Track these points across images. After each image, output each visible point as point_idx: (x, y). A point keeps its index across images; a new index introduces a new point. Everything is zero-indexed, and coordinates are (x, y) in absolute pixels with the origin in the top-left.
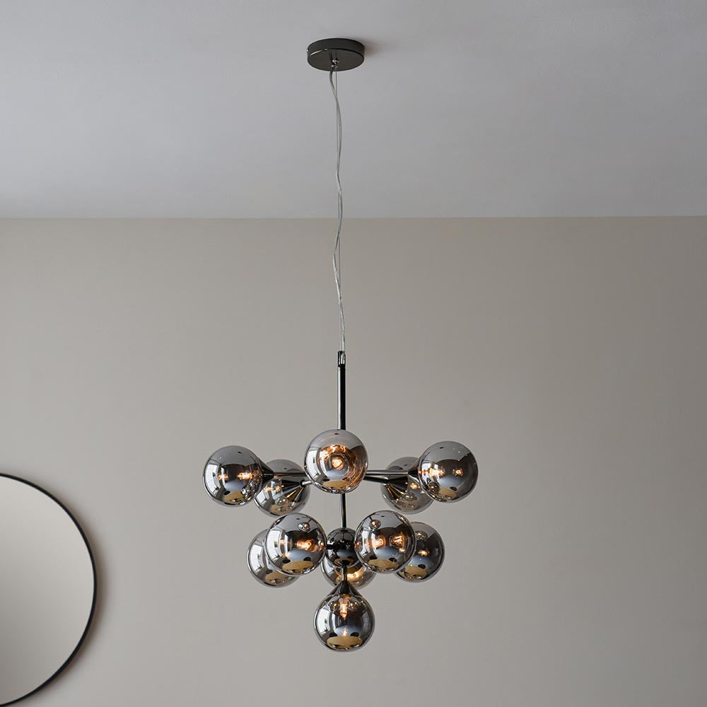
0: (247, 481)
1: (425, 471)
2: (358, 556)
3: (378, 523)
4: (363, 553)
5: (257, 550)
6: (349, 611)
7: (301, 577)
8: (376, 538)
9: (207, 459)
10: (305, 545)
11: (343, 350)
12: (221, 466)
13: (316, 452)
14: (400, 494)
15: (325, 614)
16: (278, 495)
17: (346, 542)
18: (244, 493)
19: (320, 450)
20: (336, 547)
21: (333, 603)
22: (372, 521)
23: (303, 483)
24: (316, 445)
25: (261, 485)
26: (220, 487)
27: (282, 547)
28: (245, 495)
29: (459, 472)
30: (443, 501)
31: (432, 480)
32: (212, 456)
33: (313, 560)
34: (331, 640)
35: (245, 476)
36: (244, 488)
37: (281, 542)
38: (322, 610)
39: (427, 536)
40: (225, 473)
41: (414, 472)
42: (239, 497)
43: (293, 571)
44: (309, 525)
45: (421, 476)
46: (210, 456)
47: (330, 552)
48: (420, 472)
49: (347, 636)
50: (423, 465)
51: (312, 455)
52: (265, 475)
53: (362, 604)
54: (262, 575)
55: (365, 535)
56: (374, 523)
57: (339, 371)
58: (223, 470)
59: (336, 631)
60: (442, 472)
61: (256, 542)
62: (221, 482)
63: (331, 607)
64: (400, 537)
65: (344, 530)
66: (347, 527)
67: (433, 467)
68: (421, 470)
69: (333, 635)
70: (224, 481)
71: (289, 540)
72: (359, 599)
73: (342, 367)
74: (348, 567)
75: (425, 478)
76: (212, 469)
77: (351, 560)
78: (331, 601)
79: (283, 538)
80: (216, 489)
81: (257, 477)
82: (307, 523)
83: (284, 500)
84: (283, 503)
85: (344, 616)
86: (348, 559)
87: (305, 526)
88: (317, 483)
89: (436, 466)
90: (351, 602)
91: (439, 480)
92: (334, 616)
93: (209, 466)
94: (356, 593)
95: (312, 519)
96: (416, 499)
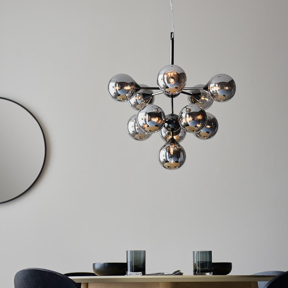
0: (128, 90)
1: (211, 88)
2: (180, 125)
3: (190, 110)
4: (183, 123)
5: (132, 124)
6: (174, 151)
7: (153, 134)
8: (189, 117)
9: (109, 80)
10: (155, 120)
11: (173, 32)
12: (116, 83)
13: (163, 75)
14: (197, 101)
15: (163, 152)
16: (140, 100)
17: (173, 120)
18: (127, 95)
19: (165, 74)
20: (169, 122)
21: (167, 147)
22: (187, 109)
23: (152, 95)
24: (163, 72)
25: (135, 93)
26: (116, 93)
27: (145, 120)
28: (127, 96)
29: (227, 88)
30: (219, 101)
31: (215, 91)
32: (111, 79)
33: (159, 127)
34: (166, 164)
35: (128, 88)
36: (127, 93)
37: (145, 117)
38: (162, 151)
39: (211, 118)
40: (118, 86)
41: (206, 88)
42: (125, 97)
43: (150, 131)
44: (158, 110)
45: (210, 90)
46: (110, 79)
47: (166, 124)
48: (209, 88)
49: (173, 162)
50: (211, 85)
51: (161, 77)
52: (137, 88)
53: (180, 148)
54: (134, 135)
55: (184, 115)
56: (188, 110)
57: (171, 42)
58: (117, 84)
59: (168, 160)
60: (219, 88)
61: (131, 120)
62: (116, 90)
63: (166, 149)
64: (200, 116)
65: (172, 115)
66: (174, 113)
67: (215, 86)
68: (209, 87)
69: (167, 161)
70: (118, 90)
71: (149, 117)
72: (179, 146)
73: (173, 40)
74: (174, 132)
75: (211, 91)
76: (112, 84)
77: (175, 129)
78: (166, 146)
79: (146, 115)
80: (114, 93)
81: (133, 89)
82: (157, 109)
83: (143, 103)
84: (143, 104)
85: (172, 153)
86: (174, 128)
87: (156, 110)
88: (163, 90)
89: (217, 85)
90: (175, 147)
91: (218, 92)
92: (167, 153)
93: (111, 83)
94: (177, 143)
95: (159, 107)
96: (204, 104)
